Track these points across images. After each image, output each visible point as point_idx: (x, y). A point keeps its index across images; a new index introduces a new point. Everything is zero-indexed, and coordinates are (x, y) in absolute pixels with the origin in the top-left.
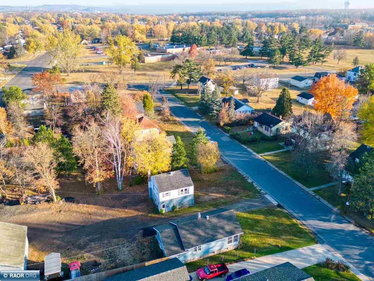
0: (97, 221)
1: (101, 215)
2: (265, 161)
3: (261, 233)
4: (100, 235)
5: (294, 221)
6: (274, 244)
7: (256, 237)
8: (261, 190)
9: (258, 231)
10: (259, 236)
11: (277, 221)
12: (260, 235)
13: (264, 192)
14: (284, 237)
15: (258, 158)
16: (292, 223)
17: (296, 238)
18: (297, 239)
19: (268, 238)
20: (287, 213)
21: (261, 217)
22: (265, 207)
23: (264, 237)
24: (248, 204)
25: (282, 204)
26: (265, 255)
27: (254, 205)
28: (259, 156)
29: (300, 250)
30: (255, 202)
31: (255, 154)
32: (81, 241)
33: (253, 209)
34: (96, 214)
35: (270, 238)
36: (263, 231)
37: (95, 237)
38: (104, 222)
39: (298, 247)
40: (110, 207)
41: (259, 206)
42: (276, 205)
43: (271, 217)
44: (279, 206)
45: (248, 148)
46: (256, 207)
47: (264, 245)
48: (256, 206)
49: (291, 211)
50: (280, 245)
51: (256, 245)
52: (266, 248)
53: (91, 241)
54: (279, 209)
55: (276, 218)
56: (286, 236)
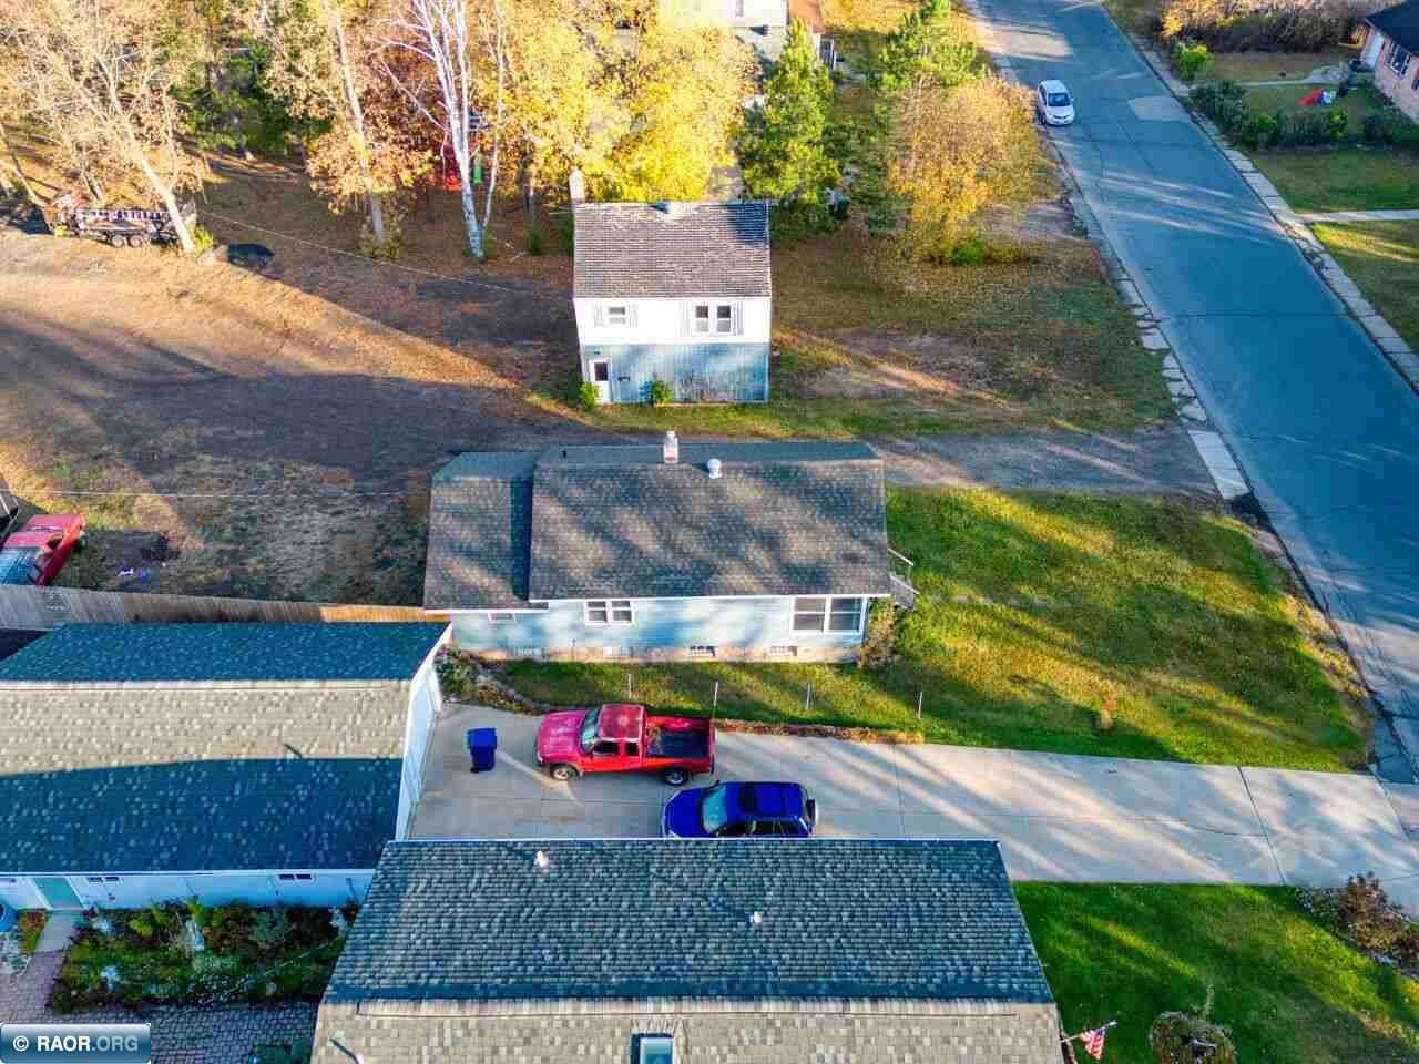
0: (293, 371)
1: (324, 351)
2: (1310, 256)
3: (1037, 625)
4: (261, 432)
5: (1289, 608)
6: (1080, 699)
7: (995, 636)
8: (1188, 400)
9: (1028, 608)
10: (1015, 632)
11: (1176, 585)
12: (1030, 631)
13: (1202, 417)
14: (1165, 680)
15: (1281, 230)
16: (1268, 620)
17: (1236, 705)
18: (1246, 710)
19: (1059, 658)
20: (1270, 556)
21: (1095, 541)
22: (1156, 494)
23: (1044, 647)
24: (1064, 458)
25: (1268, 500)
26: (985, 743)
27: (1096, 468)
28: (1295, 226)
29: (1222, 778)
30: (1111, 453)
31: (1278, 206)
32: (170, 439)
33: (1074, 489)
34: (309, 340)
35: (1073, 663)
36: (1057, 618)
37: (239, 433)
38: (318, 380)
39: (1219, 755)
40: (386, 323)
41: (1122, 481)
42: (1226, 495)
43: (1150, 555)
44: (1246, 507)
45: (1257, 170)
46: (1098, 481)
47: (1018, 691)
48: (1098, 476)
49: (1302, 551)
50: (1106, 717)
51: (971, 678)
52: (1013, 707)
53: (207, 446)
54: (1230, 522)
55: (1183, 565)
56: (1183, 675)
